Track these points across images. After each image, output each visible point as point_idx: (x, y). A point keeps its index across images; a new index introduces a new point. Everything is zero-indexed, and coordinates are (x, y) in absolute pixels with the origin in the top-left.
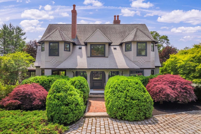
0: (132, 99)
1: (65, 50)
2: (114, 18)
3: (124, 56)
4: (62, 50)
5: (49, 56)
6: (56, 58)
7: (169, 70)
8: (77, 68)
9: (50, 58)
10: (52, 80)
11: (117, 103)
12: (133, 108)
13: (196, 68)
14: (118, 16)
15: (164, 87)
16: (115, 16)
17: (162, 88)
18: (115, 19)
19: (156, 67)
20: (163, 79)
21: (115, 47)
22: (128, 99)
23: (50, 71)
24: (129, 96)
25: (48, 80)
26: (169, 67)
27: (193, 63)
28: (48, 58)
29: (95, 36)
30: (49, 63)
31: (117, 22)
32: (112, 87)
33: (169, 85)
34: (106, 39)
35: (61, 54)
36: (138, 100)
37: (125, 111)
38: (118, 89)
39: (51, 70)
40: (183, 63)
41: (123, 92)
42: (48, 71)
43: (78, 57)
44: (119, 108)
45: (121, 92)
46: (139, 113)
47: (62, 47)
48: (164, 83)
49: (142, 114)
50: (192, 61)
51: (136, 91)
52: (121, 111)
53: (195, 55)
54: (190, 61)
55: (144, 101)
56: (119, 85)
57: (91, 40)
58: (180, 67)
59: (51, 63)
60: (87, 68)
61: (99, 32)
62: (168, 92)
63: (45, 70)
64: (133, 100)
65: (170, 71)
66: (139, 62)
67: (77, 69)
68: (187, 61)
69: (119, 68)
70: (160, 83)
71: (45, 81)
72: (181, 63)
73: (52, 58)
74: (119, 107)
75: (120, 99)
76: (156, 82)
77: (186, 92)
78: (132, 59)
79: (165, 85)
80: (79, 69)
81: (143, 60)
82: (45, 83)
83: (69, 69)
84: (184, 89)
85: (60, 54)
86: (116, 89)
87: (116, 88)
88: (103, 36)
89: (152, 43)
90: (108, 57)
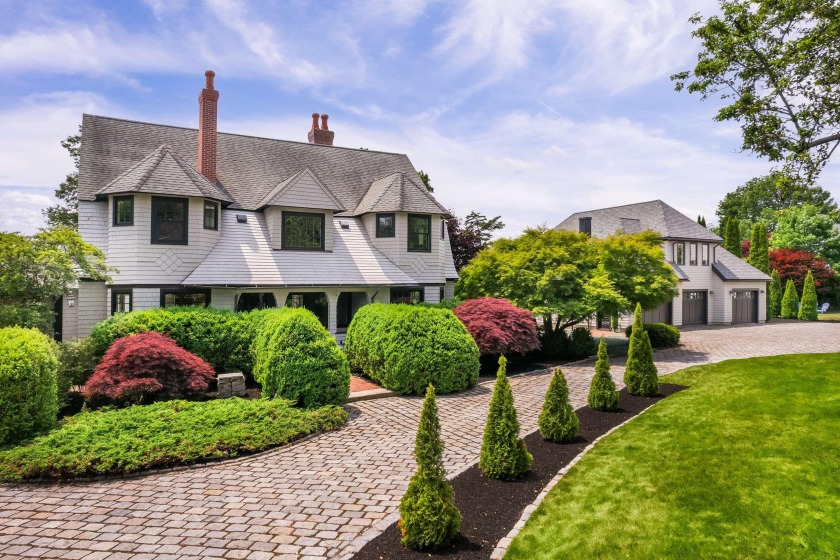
0: (446, 347)
1: (205, 227)
2: (311, 120)
3: (374, 248)
4: (197, 226)
5: (153, 242)
6: (179, 251)
7: (480, 287)
8: (251, 283)
9: (155, 251)
10: (193, 322)
11: (416, 359)
12: (448, 366)
13: (537, 284)
14: (325, 118)
15: (487, 324)
16: (316, 117)
17: (484, 327)
18: (315, 124)
19: (448, 280)
20: (480, 309)
21: (345, 222)
22: (438, 348)
23: (155, 295)
24: (439, 343)
25: (178, 320)
26: (480, 281)
27: (531, 273)
28: (149, 250)
29: (299, 190)
30: (151, 268)
31: (322, 136)
32: (396, 328)
33: (495, 320)
34: (328, 199)
35: (194, 239)
36: (458, 349)
37: (435, 374)
38: (413, 329)
39: (158, 290)
40: (512, 273)
41: (425, 336)
42: (147, 295)
43: (245, 249)
44: (423, 370)
45: (421, 335)
46: (460, 376)
47: (196, 215)
48: (484, 316)
49: (465, 376)
50: (528, 268)
51: (450, 331)
52: (427, 375)
53: (532, 252)
54: (526, 269)
55: (467, 350)
56: (413, 321)
57: (287, 200)
58: (506, 282)
59: (159, 269)
60: (282, 283)
61: (309, 178)
62: (497, 335)
63: (135, 290)
64: (448, 349)
65: (483, 290)
66: (413, 266)
67: (254, 286)
68: (520, 268)
69: (368, 283)
70: (476, 316)
71: (173, 325)
72: (506, 272)
73: (164, 251)
74: (421, 367)
75: (421, 351)
76: (466, 315)
77: (525, 333)
78: (396, 257)
79: (487, 319)
80: (259, 286)
81: (422, 262)
82: (174, 329)
83: (229, 285)
84: (520, 326)
85: (190, 239)
86: (407, 331)
87: (408, 329)
88: (321, 191)
89: (442, 218)
90: (331, 252)
